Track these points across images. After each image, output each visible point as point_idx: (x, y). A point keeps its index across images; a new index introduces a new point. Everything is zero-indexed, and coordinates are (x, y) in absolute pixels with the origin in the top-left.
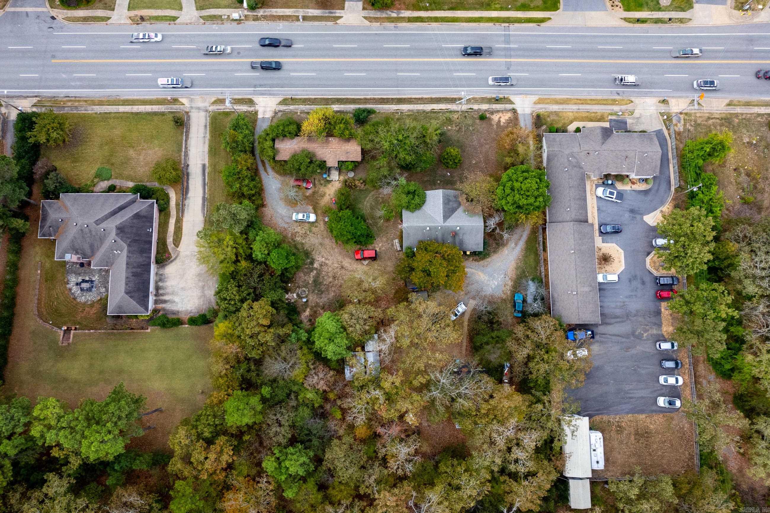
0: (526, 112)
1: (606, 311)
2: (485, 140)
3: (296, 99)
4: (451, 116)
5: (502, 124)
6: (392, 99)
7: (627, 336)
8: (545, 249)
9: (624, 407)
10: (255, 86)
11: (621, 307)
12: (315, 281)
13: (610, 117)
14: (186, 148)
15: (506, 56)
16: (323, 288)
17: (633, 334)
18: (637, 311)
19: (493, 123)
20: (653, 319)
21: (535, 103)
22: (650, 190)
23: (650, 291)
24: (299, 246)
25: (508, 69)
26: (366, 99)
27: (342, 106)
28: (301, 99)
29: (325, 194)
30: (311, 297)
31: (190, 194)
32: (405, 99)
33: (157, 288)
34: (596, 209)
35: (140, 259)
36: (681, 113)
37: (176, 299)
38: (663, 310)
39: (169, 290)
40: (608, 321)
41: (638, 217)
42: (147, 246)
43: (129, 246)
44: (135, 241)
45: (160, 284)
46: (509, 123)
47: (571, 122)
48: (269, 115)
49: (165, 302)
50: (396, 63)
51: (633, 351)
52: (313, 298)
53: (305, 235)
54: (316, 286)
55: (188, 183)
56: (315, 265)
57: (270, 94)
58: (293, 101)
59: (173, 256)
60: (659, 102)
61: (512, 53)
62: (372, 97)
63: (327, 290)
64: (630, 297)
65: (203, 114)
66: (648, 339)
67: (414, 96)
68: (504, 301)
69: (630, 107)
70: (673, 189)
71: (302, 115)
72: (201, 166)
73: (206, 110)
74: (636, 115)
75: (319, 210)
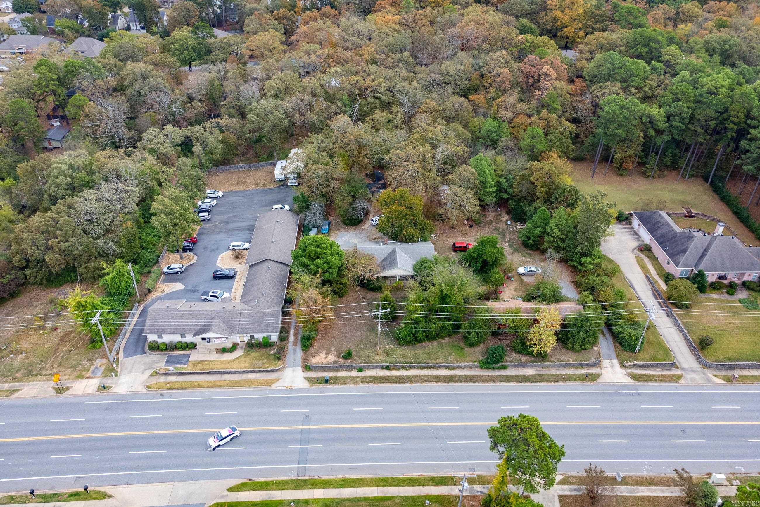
0: (291, 369)
2: (346, 337)
3: (581, 380)
4: (386, 358)
5: (324, 352)
6: (461, 382)
7: (234, 222)
9: (250, 193)
10: (639, 394)
12: (504, 236)
13: (186, 366)
14: (681, 331)
15: (309, 431)
16: (496, 232)
17: (228, 223)
18: (218, 234)
19: (335, 353)
21: (277, 380)
24: (526, 255)
25: (308, 415)
26: (494, 381)
27: (521, 373)
28: (575, 380)
29: (515, 291)
30: (504, 226)
31: (650, 293)
32: (445, 382)
33: (636, 233)
34: (233, 290)
35: (660, 231)
36: (88, 378)
41: (190, 287)
42: (662, 240)
43: (676, 233)
46: (315, 353)
47: (237, 359)
48: (606, 362)
50: (463, 420)
52: (502, 226)
53: (524, 262)
54: (503, 232)
57: (616, 386)
58: (584, 378)
59: (636, 250)
60: (111, 387)
61: (298, 437)
62: (486, 384)
63: (491, 232)
65: (685, 366)
67: (434, 384)
70: (141, 308)
71: (567, 359)
73: (683, 369)
74: (150, 372)
75: (516, 277)
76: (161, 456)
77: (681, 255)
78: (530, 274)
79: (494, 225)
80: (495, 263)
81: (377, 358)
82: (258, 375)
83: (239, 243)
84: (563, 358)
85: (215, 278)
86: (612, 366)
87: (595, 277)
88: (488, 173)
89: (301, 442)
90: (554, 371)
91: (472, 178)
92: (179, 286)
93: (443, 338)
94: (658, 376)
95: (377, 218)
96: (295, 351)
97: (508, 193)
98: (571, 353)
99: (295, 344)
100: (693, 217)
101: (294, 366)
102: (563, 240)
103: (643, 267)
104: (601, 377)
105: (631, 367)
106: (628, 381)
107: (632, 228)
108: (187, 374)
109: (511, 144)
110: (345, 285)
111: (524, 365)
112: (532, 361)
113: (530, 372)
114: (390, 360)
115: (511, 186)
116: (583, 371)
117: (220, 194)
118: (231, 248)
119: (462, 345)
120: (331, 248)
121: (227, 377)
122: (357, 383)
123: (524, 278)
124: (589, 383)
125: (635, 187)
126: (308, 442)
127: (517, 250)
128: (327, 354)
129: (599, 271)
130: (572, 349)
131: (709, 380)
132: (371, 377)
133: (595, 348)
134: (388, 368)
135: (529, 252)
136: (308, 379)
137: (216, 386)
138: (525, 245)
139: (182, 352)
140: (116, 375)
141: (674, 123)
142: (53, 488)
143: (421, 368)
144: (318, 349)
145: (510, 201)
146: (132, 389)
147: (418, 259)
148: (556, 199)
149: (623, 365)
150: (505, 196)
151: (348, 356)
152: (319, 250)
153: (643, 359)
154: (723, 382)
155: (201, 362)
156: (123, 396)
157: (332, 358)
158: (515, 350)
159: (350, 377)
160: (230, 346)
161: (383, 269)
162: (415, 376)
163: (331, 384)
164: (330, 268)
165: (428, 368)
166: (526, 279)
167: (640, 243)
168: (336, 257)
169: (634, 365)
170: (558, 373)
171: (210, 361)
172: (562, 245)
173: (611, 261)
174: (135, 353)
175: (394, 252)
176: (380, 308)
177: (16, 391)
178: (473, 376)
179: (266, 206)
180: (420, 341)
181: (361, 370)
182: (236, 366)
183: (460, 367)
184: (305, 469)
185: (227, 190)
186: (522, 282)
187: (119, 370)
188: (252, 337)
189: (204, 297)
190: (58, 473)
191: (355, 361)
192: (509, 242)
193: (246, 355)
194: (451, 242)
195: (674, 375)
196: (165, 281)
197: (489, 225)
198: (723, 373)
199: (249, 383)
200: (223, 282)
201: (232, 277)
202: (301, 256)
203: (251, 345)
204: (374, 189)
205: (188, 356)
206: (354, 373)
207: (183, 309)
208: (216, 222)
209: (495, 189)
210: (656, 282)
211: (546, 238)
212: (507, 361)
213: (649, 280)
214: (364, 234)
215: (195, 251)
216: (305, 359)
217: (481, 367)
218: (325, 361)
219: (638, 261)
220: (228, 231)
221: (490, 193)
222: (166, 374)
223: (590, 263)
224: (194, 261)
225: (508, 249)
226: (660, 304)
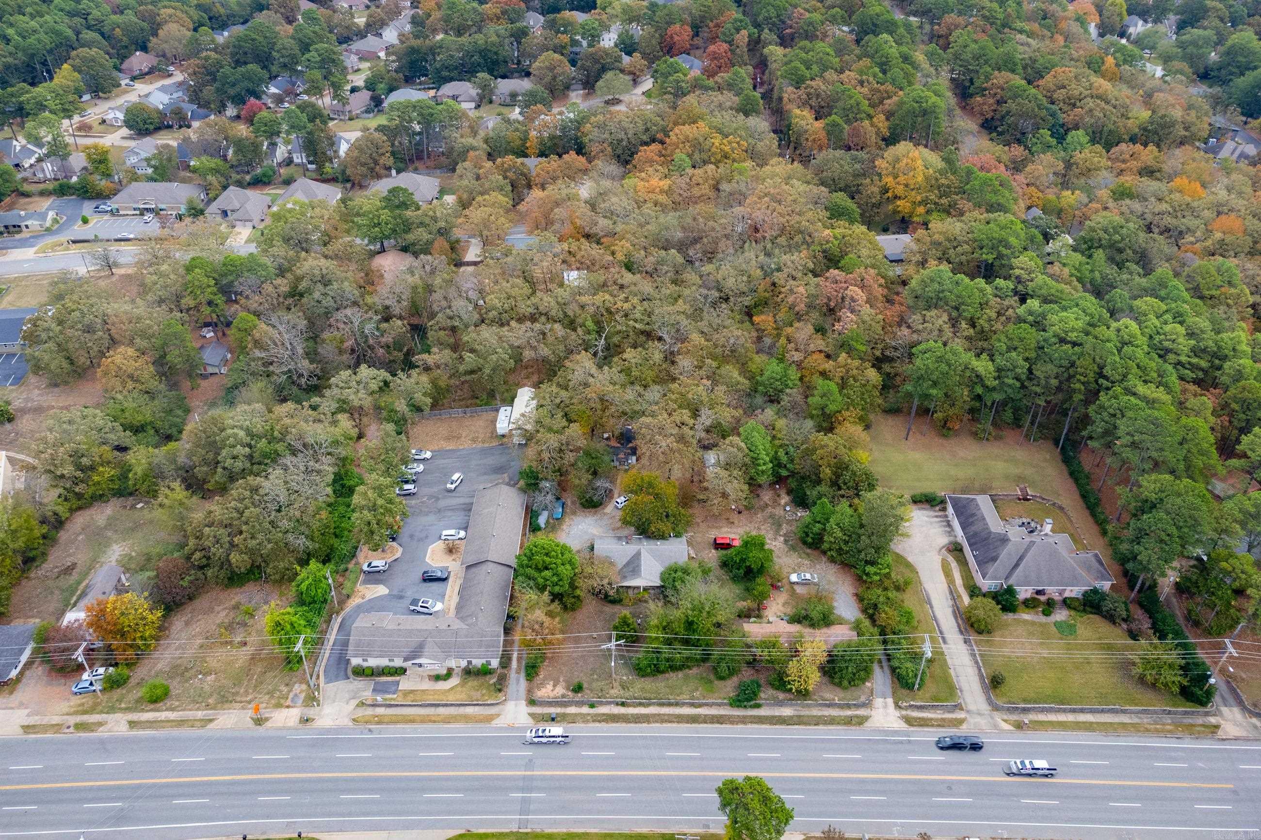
0: (513, 703)
3: (845, 724)
4: (622, 692)
5: (551, 683)
6: (706, 723)
10: (909, 741)
12: (780, 525)
13: (395, 696)
14: (977, 662)
15: (531, 778)
16: (770, 520)
19: (564, 684)
21: (498, 715)
24: (803, 555)
25: (530, 760)
26: (744, 723)
27: (777, 714)
28: (838, 723)
29: (784, 605)
30: (782, 512)
31: (949, 611)
32: (687, 722)
33: (949, 525)
34: (447, 597)
35: (973, 528)
36: (288, 707)
37: (928, 520)
39: (937, 525)
41: (395, 592)
42: (973, 541)
43: (990, 532)
44: (986, 539)
45: (947, 529)
46: (541, 684)
47: (452, 689)
48: (878, 702)
49: (937, 517)
50: (703, 769)
52: (779, 512)
53: (799, 566)
54: (778, 522)
56: (782, 538)
57: (884, 731)
58: (849, 721)
59: (943, 550)
60: (314, 720)
61: (521, 784)
62: (735, 726)
63: (765, 520)
65: (972, 707)
67: (675, 725)
68: (574, 513)
69: (361, 713)
70: (339, 620)
71: (832, 697)
72: (949, 641)
73: (968, 712)
74: (354, 702)
75: (787, 587)
76: (373, 801)
77: (991, 564)
78: (805, 583)
79: (770, 509)
80: (761, 570)
81: (612, 692)
82: (477, 708)
83: (452, 532)
84: (828, 695)
85: (425, 580)
86: (885, 706)
87: (879, 592)
88: (761, 447)
89: (523, 790)
90: (816, 712)
91: (740, 455)
92: (382, 590)
93: (689, 668)
94: (936, 720)
95: (622, 499)
96: (518, 680)
97: (788, 470)
98: (838, 690)
99: (518, 672)
100: (1028, 500)
101: (517, 699)
102: (846, 543)
103: (948, 574)
104: (870, 720)
105: (906, 708)
106: (901, 725)
107: (946, 516)
108: (397, 705)
109: (799, 398)
110: (578, 597)
111: (780, 704)
112: (791, 700)
113: (787, 711)
114: (627, 695)
115: (792, 461)
116: (849, 713)
117: (428, 455)
118: (443, 537)
119: (712, 677)
120: (562, 554)
121: (441, 710)
122: (587, 721)
123: (796, 587)
124: (853, 728)
125: (962, 453)
126: (530, 790)
127: (793, 548)
128: (555, 686)
129: (887, 583)
130: (839, 685)
131: (996, 726)
132: (604, 714)
133: (868, 684)
134: (623, 704)
135: (809, 551)
136: (531, 715)
137: (430, 721)
138: (805, 543)
139: (390, 679)
140: (318, 705)
141: (1006, 380)
142: (264, 833)
143: (662, 705)
144: (545, 678)
145: (790, 480)
146: (337, 722)
147: (667, 564)
148: (845, 484)
149: (897, 706)
150: (784, 473)
151: (578, 689)
152: (547, 559)
153: (922, 700)
154: (1012, 728)
155: (412, 692)
156: (329, 731)
157: (560, 690)
158: (772, 686)
159: (581, 714)
160: (445, 672)
161: (624, 578)
162: (654, 715)
163: (558, 722)
164: (561, 580)
165: (670, 705)
166: (799, 590)
167: (952, 539)
168: (568, 567)
169: (911, 706)
170: (820, 713)
171: (423, 691)
172: (845, 548)
173: (909, 566)
174: (337, 678)
175: (638, 555)
176: (613, 640)
177: (211, 721)
178: (722, 716)
179: (485, 474)
180: (663, 672)
181: (592, 706)
182: (451, 698)
183: (706, 705)
184: (527, 820)
185: (436, 448)
186: (793, 593)
187: (321, 699)
188: (470, 663)
189: (412, 608)
190: (268, 817)
191: (587, 695)
192: (785, 535)
193: (463, 684)
194: (713, 534)
195: (956, 719)
196: (365, 582)
197: (763, 511)
198: (1014, 717)
199: (467, 719)
200: (434, 586)
201: (444, 580)
202: (528, 566)
203: (469, 672)
204: (622, 456)
205: (398, 683)
206: (585, 710)
207: (390, 627)
208: (423, 496)
209: (771, 465)
210: (960, 596)
211: (826, 538)
212: (761, 699)
213: (951, 592)
214: (606, 521)
215: (399, 540)
216: (530, 691)
217: (731, 705)
218: (552, 695)
219: (943, 566)
220: (439, 511)
221: (763, 472)
222: (374, 705)
223: (876, 574)
224: (398, 555)
225: (783, 546)
226: (959, 626)
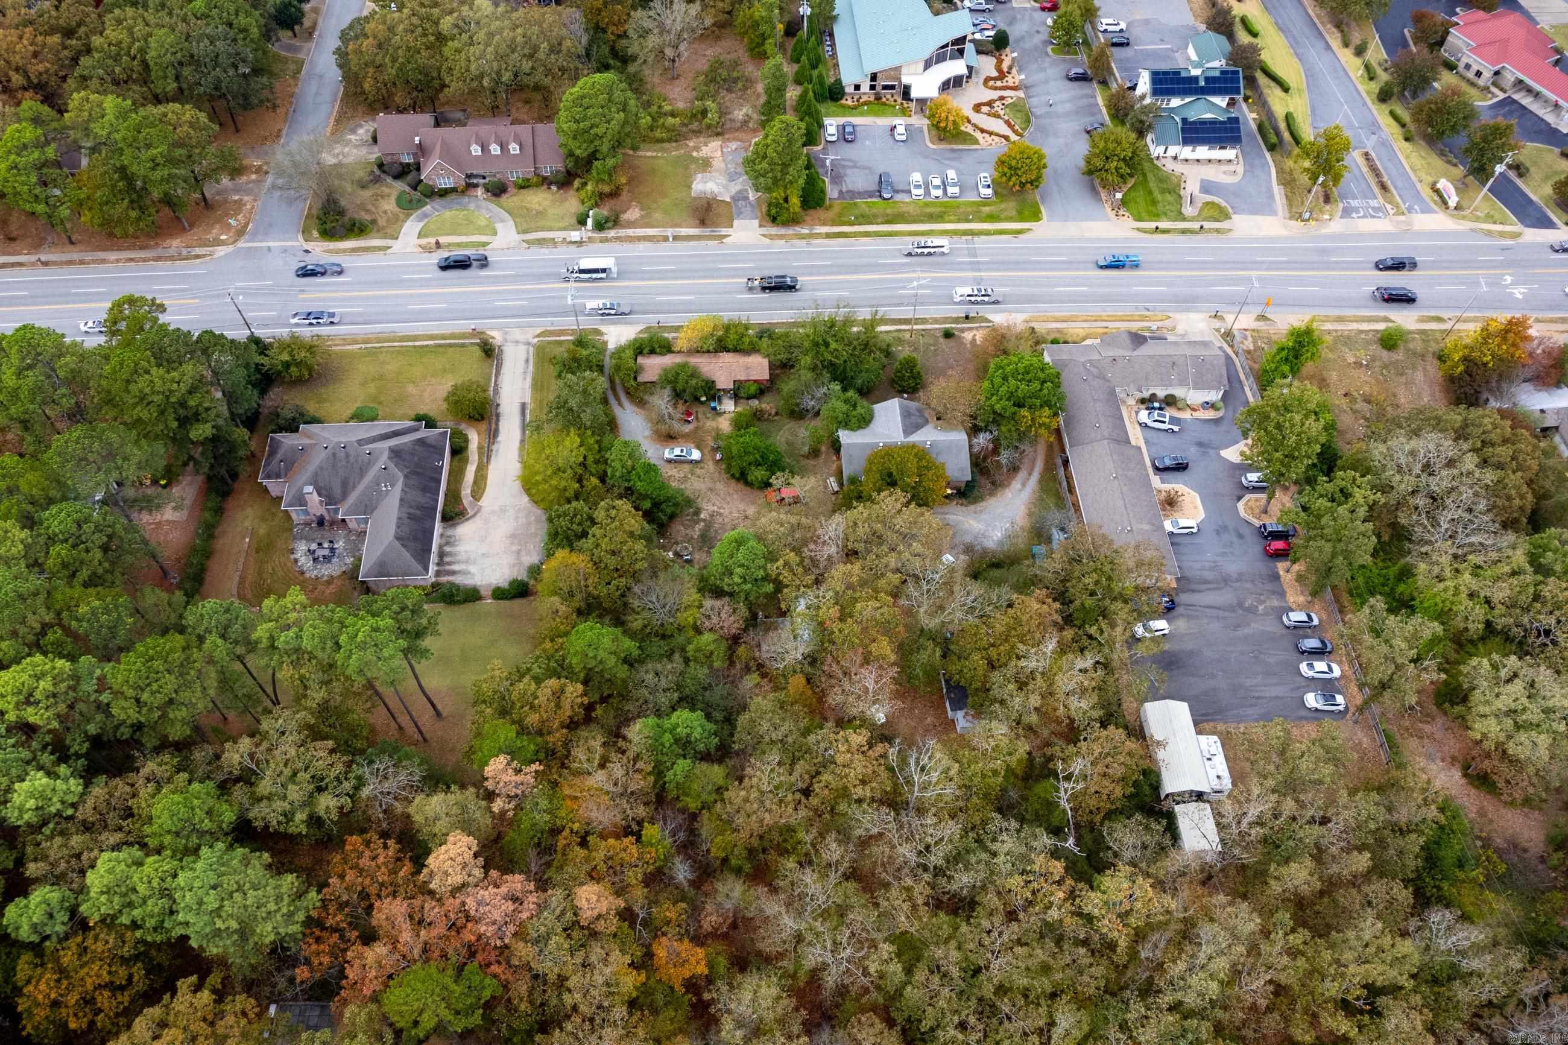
1: (1188, 574)
2: (956, 360)
4: (900, 336)
5: (978, 342)
7: (1231, 609)
8: (1071, 490)
9: (1250, 711)
11: (1211, 569)
12: (703, 536)
14: (496, 385)
15: (973, 270)
17: (1240, 605)
18: (1240, 574)
19: (965, 341)
20: (1269, 586)
21: (1026, 320)
22: (1221, 418)
23: (1254, 547)
24: (676, 493)
26: (771, 323)
29: (714, 429)
30: (697, 556)
31: (501, 437)
33: (442, 555)
35: (422, 499)
36: (1246, 330)
37: (472, 569)
38: (1281, 573)
39: (463, 557)
40: (1193, 586)
41: (1212, 451)
42: (433, 485)
43: (406, 477)
44: (414, 473)
45: (447, 549)
46: (990, 339)
49: (454, 573)
51: (1246, 631)
52: (701, 557)
53: (685, 479)
54: (704, 541)
55: (497, 425)
56: (702, 516)
57: (627, 323)
59: (471, 512)
60: (1210, 317)
61: (982, 267)
64: (1224, 554)
65: (522, 347)
66: (1266, 614)
69: (1167, 323)
72: (519, 403)
73: (529, 344)
74: (1179, 331)
86: (617, 342)
92: (1230, 455)
103: (482, 478)
104: (638, 331)
122: (932, 318)
127: (689, 502)
128: (974, 339)
131: (506, 334)
149: (603, 343)
151: (948, 336)
154: (489, 332)
157: (967, 335)
167: (449, 532)
175: (907, 432)
191: (937, 333)
192: (697, 519)
195: (546, 336)
213: (489, 458)
224: (1241, 506)
225: (704, 505)
226: (498, 420)
